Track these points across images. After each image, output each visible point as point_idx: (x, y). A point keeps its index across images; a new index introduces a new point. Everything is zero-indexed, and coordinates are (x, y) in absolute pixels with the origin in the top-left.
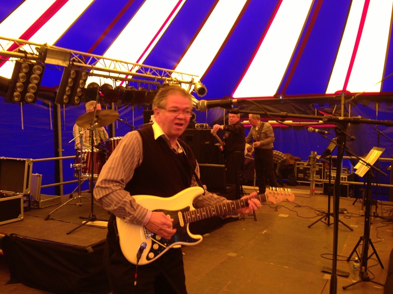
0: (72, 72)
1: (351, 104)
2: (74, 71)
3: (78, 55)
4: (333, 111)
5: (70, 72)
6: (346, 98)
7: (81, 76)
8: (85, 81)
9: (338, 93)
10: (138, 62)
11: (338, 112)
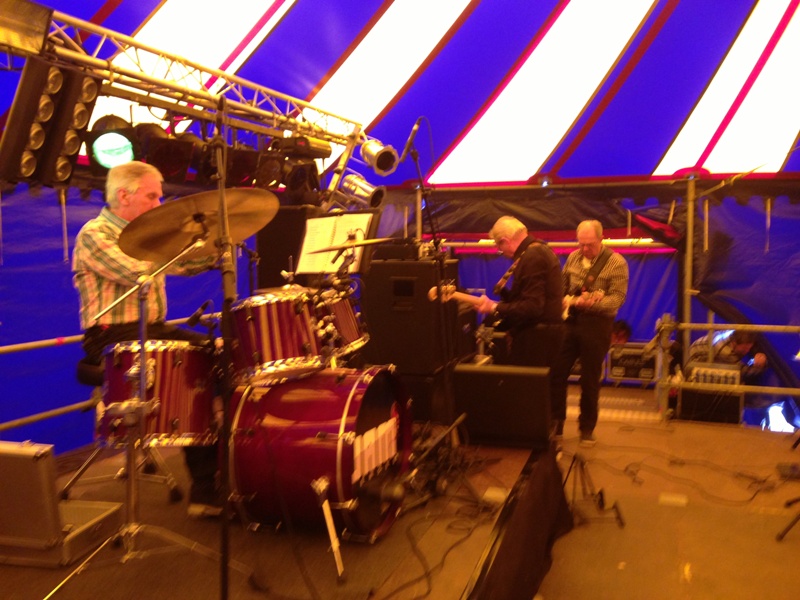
0: (53, 73)
1: (710, 201)
2: (57, 72)
3: (65, 27)
4: (668, 215)
5: (47, 75)
6: (699, 186)
7: (80, 92)
8: (90, 106)
9: (681, 173)
10: (224, 67)
11: (679, 217)
